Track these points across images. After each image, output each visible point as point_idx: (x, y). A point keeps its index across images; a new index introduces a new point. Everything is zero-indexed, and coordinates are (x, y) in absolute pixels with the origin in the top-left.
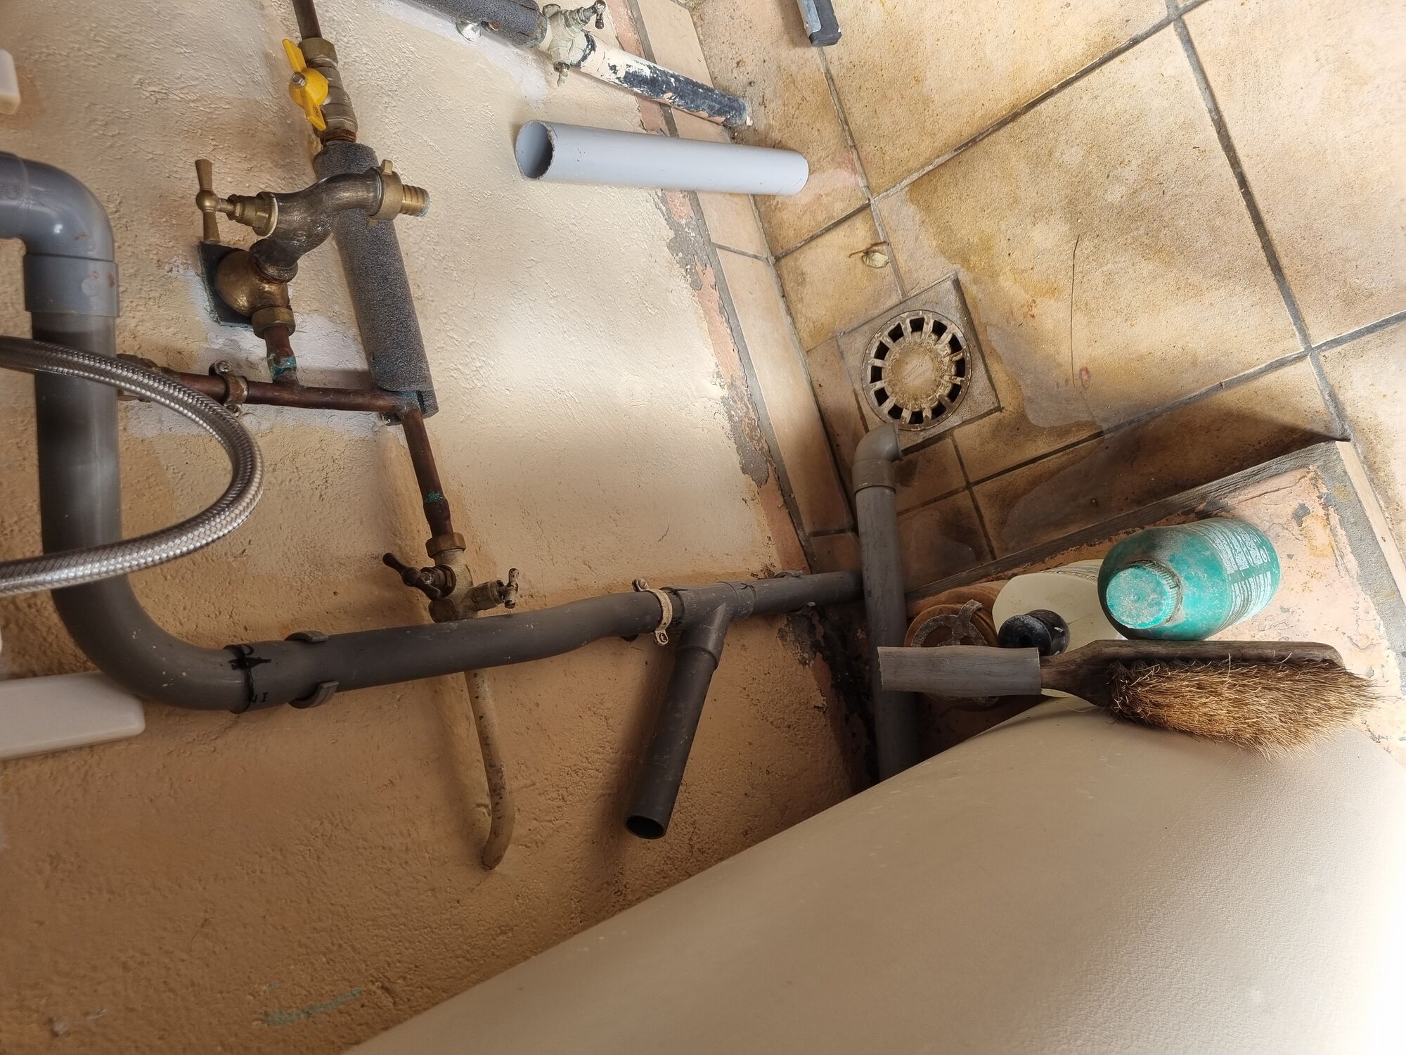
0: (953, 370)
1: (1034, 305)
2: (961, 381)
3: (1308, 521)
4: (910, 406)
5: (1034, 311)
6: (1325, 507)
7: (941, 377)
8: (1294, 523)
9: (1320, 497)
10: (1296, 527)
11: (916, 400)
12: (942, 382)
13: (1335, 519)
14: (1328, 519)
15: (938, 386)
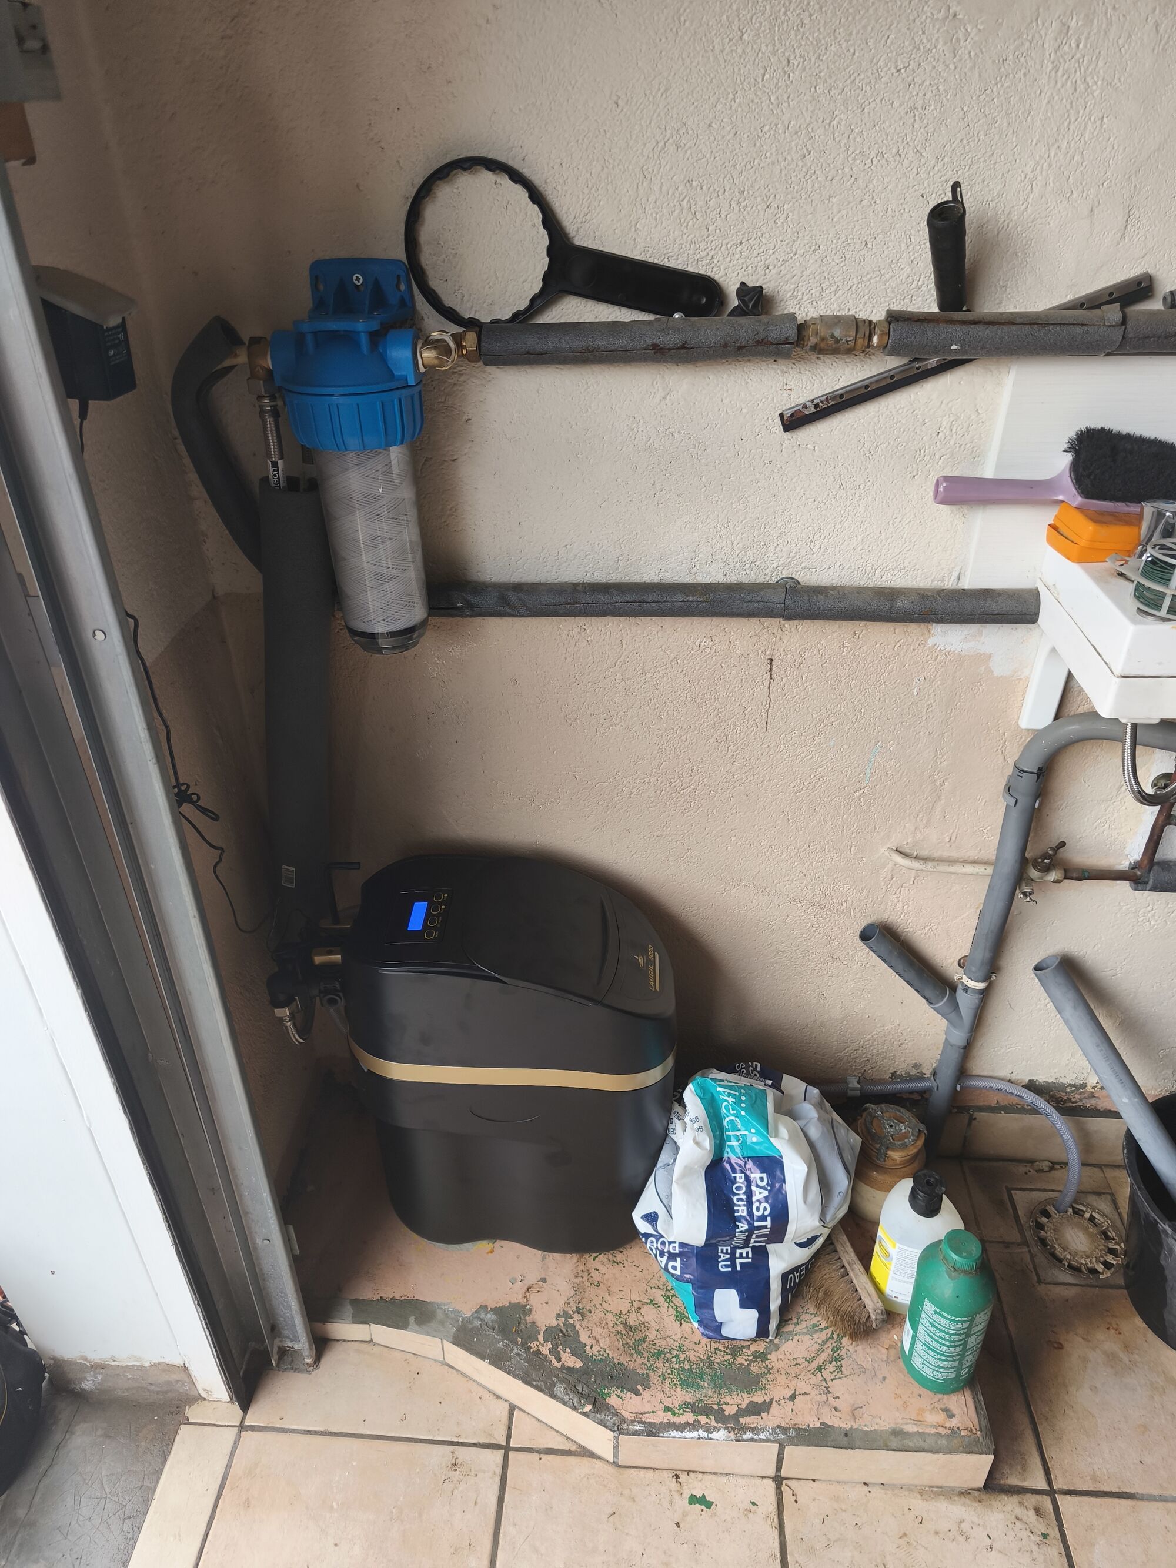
0: (1074, 1263)
1: (1117, 1332)
2: (1065, 1265)
3: (943, 1415)
4: (1049, 1224)
5: (1112, 1332)
6: (952, 1429)
7: (1069, 1253)
8: (943, 1407)
9: (958, 1428)
10: (939, 1407)
11: (1054, 1230)
12: (1066, 1253)
13: (943, 1431)
14: (942, 1427)
15: (1062, 1248)
